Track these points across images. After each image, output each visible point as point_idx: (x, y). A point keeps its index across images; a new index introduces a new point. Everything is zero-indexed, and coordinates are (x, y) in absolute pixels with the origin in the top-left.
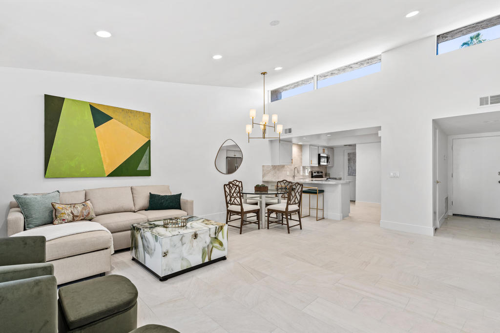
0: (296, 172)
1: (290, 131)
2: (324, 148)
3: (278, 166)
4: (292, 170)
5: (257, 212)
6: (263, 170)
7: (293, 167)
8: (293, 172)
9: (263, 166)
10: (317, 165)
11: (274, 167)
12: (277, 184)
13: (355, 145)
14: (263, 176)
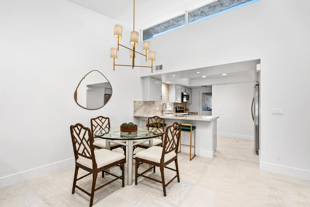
0: (164, 108)
1: (161, 67)
2: (186, 88)
3: (149, 101)
4: (160, 106)
5: (121, 163)
6: (134, 105)
7: (161, 103)
8: (161, 108)
9: (135, 102)
10: (181, 102)
11: (145, 103)
12: (149, 121)
13: (211, 87)
14: (135, 112)
